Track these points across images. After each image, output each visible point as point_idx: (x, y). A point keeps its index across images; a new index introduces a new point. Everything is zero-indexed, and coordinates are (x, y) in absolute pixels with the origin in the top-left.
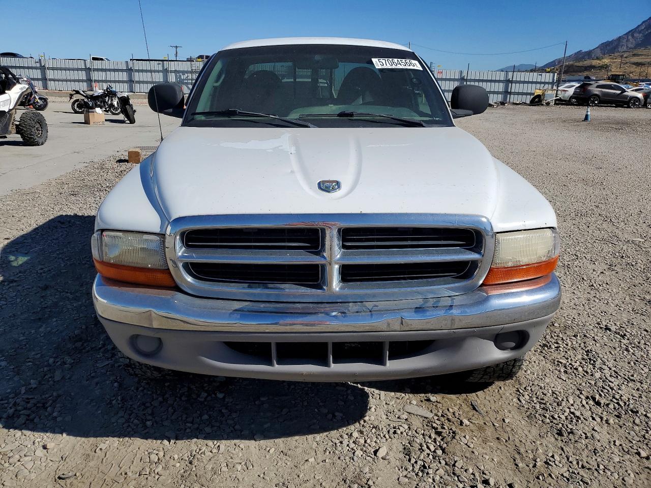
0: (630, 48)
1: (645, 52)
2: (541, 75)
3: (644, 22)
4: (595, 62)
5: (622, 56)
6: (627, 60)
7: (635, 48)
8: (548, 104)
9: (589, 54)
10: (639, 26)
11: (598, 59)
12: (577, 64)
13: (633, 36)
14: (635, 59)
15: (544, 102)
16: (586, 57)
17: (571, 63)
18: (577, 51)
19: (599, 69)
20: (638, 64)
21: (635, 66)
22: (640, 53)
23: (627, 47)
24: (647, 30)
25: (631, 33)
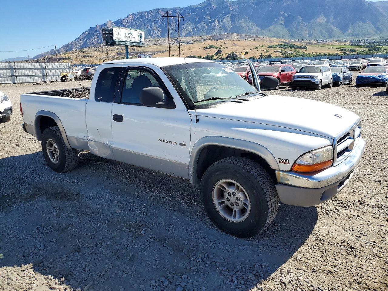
0: (79, 48)
1: (86, 50)
2: (62, 64)
3: (81, 35)
4: (63, 56)
5: (76, 52)
6: (79, 54)
7: (81, 48)
8: (71, 80)
9: (58, 51)
10: (79, 37)
11: (64, 54)
12: (54, 57)
13: (78, 42)
14: (83, 54)
15: (68, 79)
16: (57, 53)
17: (50, 56)
18: (51, 49)
19: (66, 60)
20: (85, 56)
21: (84, 58)
22: (84, 51)
23: (77, 48)
24: (84, 39)
25: (77, 40)
